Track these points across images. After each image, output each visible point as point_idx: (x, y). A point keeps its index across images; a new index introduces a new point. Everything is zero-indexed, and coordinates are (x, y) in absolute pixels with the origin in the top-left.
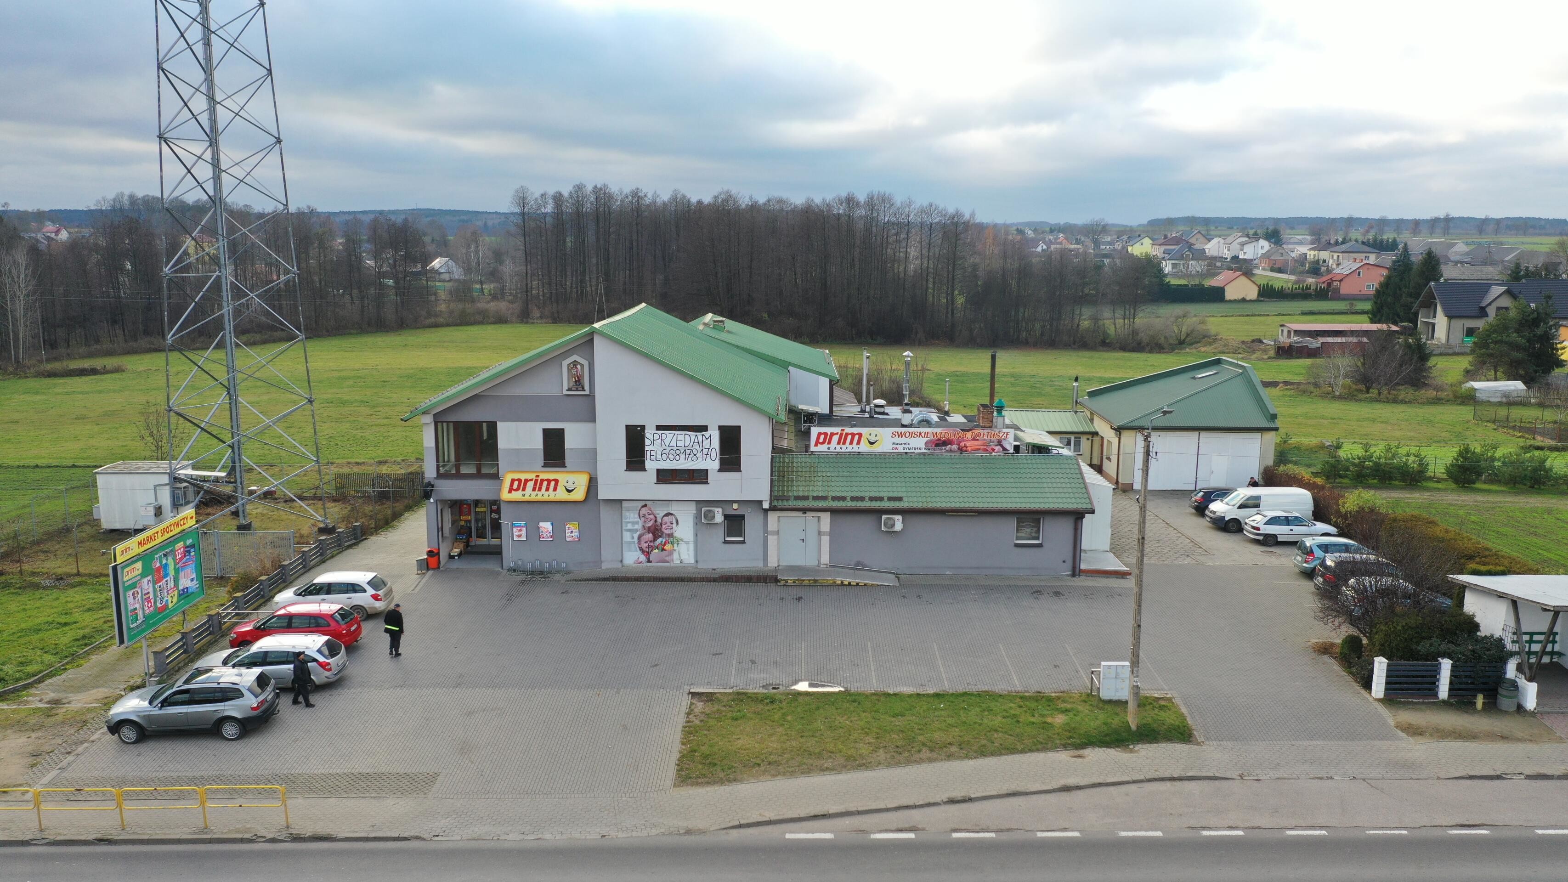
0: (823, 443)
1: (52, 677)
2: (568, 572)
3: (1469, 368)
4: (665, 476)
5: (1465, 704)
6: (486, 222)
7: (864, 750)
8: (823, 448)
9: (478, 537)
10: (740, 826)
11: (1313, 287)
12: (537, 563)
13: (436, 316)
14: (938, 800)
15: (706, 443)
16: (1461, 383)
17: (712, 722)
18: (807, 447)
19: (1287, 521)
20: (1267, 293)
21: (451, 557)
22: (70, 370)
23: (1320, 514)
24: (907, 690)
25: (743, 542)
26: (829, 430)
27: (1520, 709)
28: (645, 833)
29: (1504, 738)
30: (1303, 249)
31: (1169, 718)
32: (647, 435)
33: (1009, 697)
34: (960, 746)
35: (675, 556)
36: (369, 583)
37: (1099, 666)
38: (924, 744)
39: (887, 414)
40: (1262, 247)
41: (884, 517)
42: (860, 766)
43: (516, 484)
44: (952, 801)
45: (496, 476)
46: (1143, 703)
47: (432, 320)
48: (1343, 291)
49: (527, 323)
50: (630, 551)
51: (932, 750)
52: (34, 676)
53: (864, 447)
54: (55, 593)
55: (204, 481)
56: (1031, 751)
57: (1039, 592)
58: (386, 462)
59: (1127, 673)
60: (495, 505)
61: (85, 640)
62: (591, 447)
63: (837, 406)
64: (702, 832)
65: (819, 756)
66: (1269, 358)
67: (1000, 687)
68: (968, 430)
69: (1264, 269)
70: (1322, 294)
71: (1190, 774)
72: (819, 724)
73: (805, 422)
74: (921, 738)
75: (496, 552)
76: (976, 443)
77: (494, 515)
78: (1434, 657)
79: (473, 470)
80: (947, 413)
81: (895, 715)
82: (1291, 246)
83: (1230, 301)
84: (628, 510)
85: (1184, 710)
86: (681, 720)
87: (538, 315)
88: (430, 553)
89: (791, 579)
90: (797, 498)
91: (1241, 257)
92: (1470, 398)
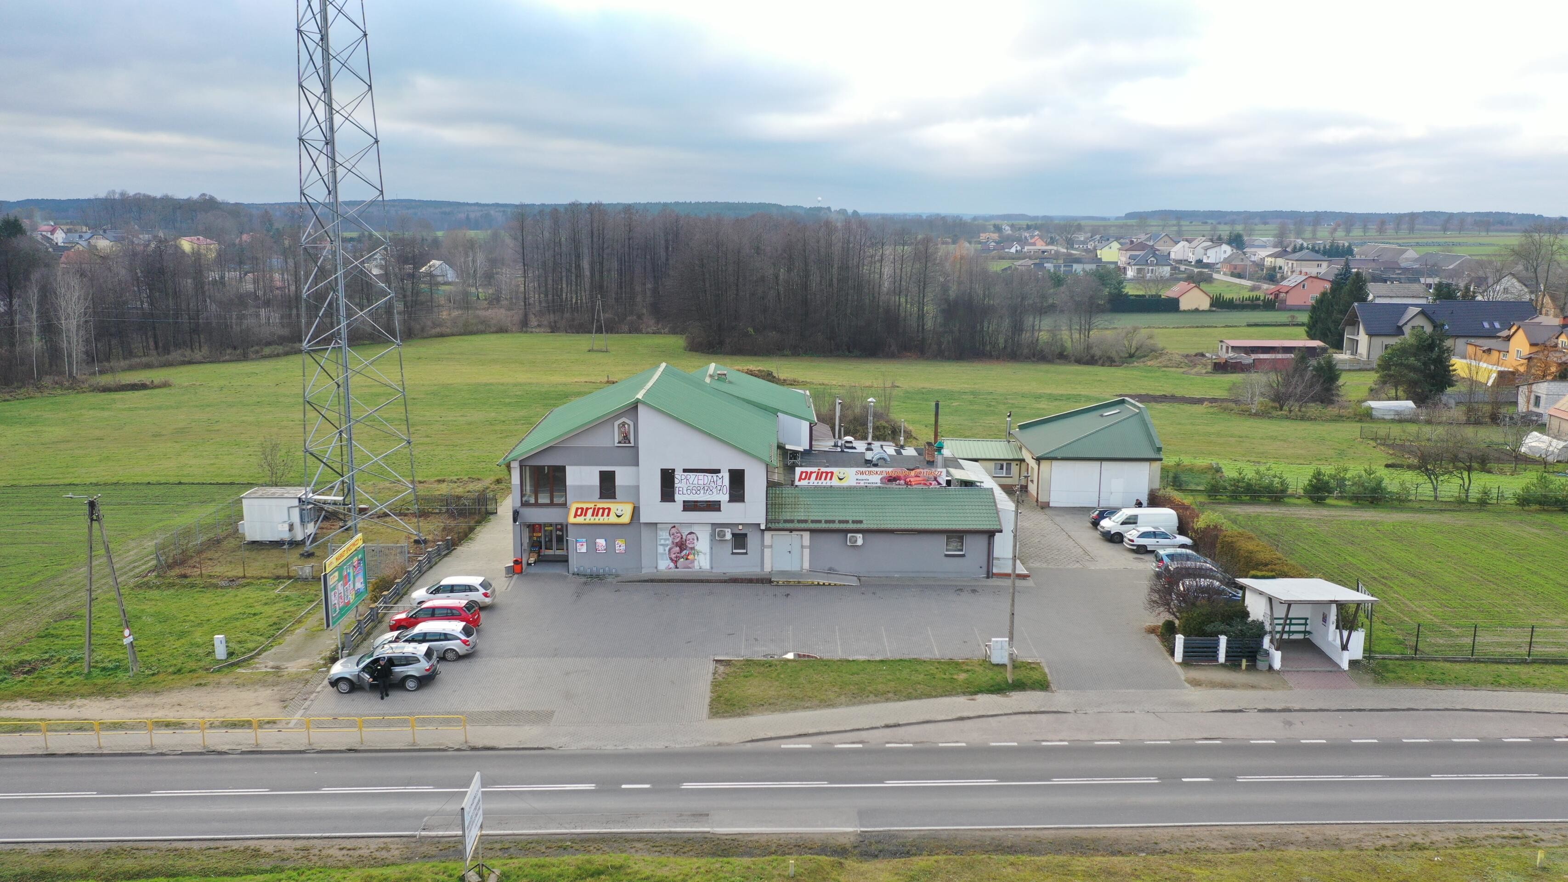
0: (805, 479)
1: (265, 651)
2: (617, 576)
3: (1374, 386)
4: (689, 506)
5: (1235, 665)
6: (468, 216)
7: (832, 696)
8: (804, 483)
9: (546, 549)
10: (753, 741)
11: (1262, 298)
12: (595, 569)
13: (440, 325)
14: (878, 725)
15: (719, 482)
16: (1365, 401)
17: (730, 679)
18: (793, 481)
19: (1154, 535)
20: (1220, 304)
21: (529, 564)
22: (123, 385)
23: (1182, 529)
24: (862, 658)
25: (746, 553)
26: (809, 469)
27: (1271, 668)
28: (692, 745)
29: (1253, 687)
30: (1262, 253)
31: (1036, 675)
32: (676, 476)
33: (931, 662)
34: (895, 693)
35: (696, 563)
36: (481, 585)
37: (990, 641)
38: (871, 692)
39: (855, 448)
40: (1225, 252)
41: (849, 535)
42: (829, 705)
43: (579, 512)
44: (887, 726)
45: (564, 505)
46: (1016, 665)
47: (438, 330)
48: (1289, 302)
49: (526, 332)
50: (662, 559)
51: (876, 696)
52: (254, 650)
53: (835, 482)
54: (232, 592)
55: (324, 503)
56: (941, 696)
57: (961, 590)
58: (444, 481)
59: (1006, 646)
60: (562, 528)
61: (277, 625)
62: (635, 484)
63: (816, 440)
64: (728, 744)
65: (802, 699)
66: (1207, 373)
67: (926, 656)
68: (912, 470)
69: (1225, 274)
70: (1269, 305)
71: (1043, 709)
72: (801, 680)
73: (791, 459)
74: (869, 688)
75: (564, 560)
76: (918, 479)
77: (559, 533)
78: (1216, 634)
79: (548, 501)
80: (902, 447)
81: (853, 674)
82: (1253, 250)
83: (1184, 311)
84: (661, 530)
85: (1047, 670)
86: (710, 678)
87: (536, 324)
88: (516, 562)
89: (781, 581)
90: (786, 521)
91: (1205, 261)
92: (1368, 416)
